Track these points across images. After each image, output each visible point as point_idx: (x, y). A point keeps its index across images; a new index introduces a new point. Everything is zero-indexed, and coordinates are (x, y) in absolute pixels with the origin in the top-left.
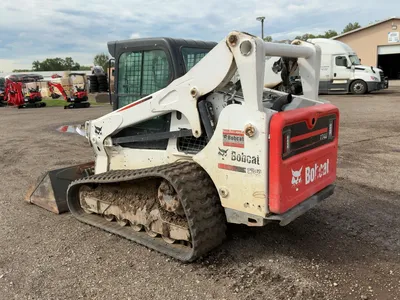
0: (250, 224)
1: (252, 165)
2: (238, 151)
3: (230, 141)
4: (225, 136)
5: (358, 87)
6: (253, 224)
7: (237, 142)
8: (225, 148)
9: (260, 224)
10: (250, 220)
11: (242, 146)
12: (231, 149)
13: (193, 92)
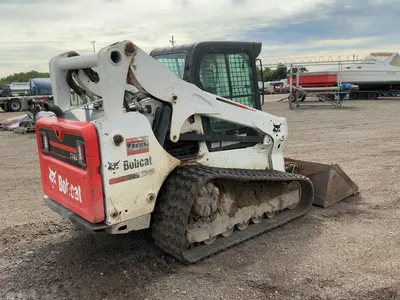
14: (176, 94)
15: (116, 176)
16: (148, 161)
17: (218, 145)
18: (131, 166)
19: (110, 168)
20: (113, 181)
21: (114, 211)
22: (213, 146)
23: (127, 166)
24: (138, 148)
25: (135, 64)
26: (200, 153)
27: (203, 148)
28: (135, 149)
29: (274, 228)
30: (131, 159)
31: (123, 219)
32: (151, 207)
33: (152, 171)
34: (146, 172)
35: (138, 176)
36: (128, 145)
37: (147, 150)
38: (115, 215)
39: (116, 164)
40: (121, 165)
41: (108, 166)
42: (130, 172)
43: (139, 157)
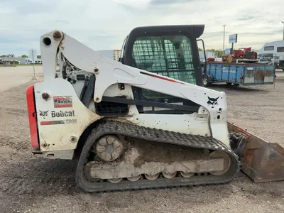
14: (98, 68)
15: (45, 120)
16: (71, 114)
17: (150, 109)
18: (58, 115)
19: (41, 114)
20: (43, 123)
21: (44, 143)
22: (145, 109)
23: (54, 115)
24: (63, 104)
25: (63, 45)
26: (130, 113)
27: (133, 110)
28: (61, 104)
29: (181, 187)
30: (57, 110)
31: (51, 149)
32: (74, 146)
33: (75, 121)
34: (70, 121)
35: (63, 123)
36: (55, 101)
37: (71, 106)
38: (45, 146)
39: (45, 113)
40: (49, 114)
41: (40, 113)
42: (56, 119)
43: (64, 110)
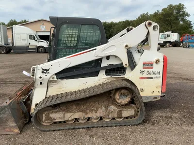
0: (154, 100)
1: (156, 75)
2: (150, 70)
3: (147, 66)
4: (144, 65)
5: (41, 50)
6: (156, 100)
7: (150, 66)
8: (143, 70)
9: (159, 98)
10: (154, 98)
11: (152, 68)
12: (146, 70)
13: (126, 46)
